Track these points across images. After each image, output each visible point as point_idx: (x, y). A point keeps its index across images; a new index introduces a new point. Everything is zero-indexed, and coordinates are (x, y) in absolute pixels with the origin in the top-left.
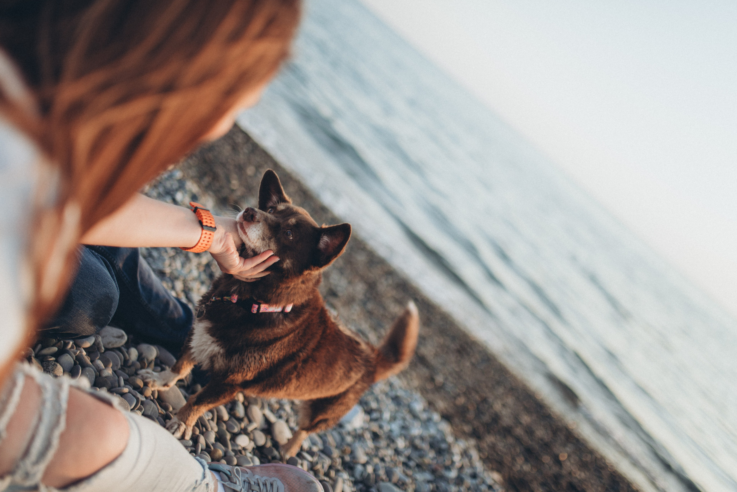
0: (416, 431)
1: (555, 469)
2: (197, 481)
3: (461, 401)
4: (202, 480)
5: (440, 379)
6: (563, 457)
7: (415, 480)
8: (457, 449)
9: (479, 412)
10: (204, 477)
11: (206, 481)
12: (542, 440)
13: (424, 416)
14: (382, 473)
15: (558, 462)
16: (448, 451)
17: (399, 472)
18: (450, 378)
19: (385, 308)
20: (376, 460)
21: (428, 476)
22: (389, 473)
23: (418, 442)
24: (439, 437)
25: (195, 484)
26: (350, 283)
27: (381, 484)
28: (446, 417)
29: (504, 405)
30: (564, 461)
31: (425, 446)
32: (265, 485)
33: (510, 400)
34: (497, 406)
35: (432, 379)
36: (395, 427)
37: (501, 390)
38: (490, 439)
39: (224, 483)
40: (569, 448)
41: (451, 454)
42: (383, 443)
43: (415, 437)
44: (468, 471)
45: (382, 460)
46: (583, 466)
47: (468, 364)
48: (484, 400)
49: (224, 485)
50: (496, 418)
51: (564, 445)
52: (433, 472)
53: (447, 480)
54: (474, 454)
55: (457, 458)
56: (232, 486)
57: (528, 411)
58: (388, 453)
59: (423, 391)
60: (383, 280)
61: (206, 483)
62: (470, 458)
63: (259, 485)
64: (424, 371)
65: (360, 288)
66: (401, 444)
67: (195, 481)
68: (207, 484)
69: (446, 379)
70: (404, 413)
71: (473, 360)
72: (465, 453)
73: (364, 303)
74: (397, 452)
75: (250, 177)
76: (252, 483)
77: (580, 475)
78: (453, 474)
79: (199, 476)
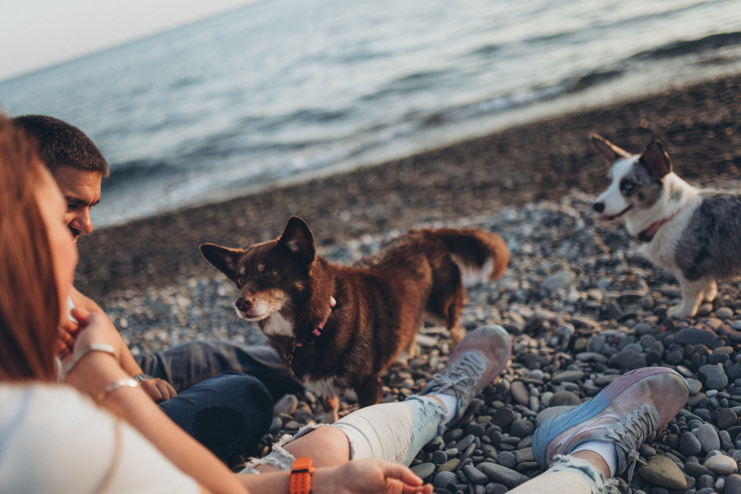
0: (527, 230)
1: (647, 138)
2: (421, 409)
3: (538, 177)
4: (423, 405)
5: (509, 183)
6: (644, 123)
7: (561, 257)
8: (566, 208)
9: (558, 170)
10: (422, 402)
11: (426, 402)
12: (619, 132)
13: (523, 216)
14: (536, 278)
15: (643, 131)
16: (562, 215)
17: (546, 265)
18: (515, 174)
19: (423, 189)
20: (525, 276)
21: (566, 245)
22: (541, 273)
23: (537, 235)
24: (546, 216)
25: (421, 411)
26: (384, 202)
27: (543, 284)
28: (539, 198)
29: (569, 144)
30: (649, 126)
31: (544, 231)
32: (463, 364)
33: (570, 136)
34: (565, 150)
35: (505, 189)
36: (513, 244)
37: (555, 139)
38: (584, 175)
39: (439, 392)
40: (643, 113)
41: (566, 215)
42: (516, 262)
43: (532, 234)
44: (588, 211)
45: (527, 271)
46: (664, 111)
47: (516, 151)
48: (552, 157)
49: (441, 393)
50: (573, 158)
51: (637, 116)
52: (567, 237)
53: (581, 231)
54: (582, 196)
55: (572, 212)
56: (446, 387)
57: (588, 127)
58: (527, 263)
59: (507, 203)
60: (402, 174)
61: (427, 404)
62: (581, 202)
63: (459, 369)
64: (494, 191)
65: (394, 198)
66: (528, 248)
67: (420, 410)
68: (430, 403)
69: (513, 177)
70: (508, 229)
71: (517, 144)
72: (574, 203)
73: (407, 203)
74: (531, 256)
75: (246, 226)
76: (454, 372)
77: (669, 120)
78: (581, 224)
79: (419, 405)
